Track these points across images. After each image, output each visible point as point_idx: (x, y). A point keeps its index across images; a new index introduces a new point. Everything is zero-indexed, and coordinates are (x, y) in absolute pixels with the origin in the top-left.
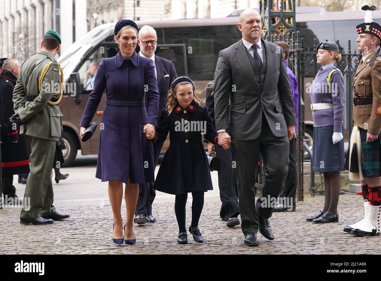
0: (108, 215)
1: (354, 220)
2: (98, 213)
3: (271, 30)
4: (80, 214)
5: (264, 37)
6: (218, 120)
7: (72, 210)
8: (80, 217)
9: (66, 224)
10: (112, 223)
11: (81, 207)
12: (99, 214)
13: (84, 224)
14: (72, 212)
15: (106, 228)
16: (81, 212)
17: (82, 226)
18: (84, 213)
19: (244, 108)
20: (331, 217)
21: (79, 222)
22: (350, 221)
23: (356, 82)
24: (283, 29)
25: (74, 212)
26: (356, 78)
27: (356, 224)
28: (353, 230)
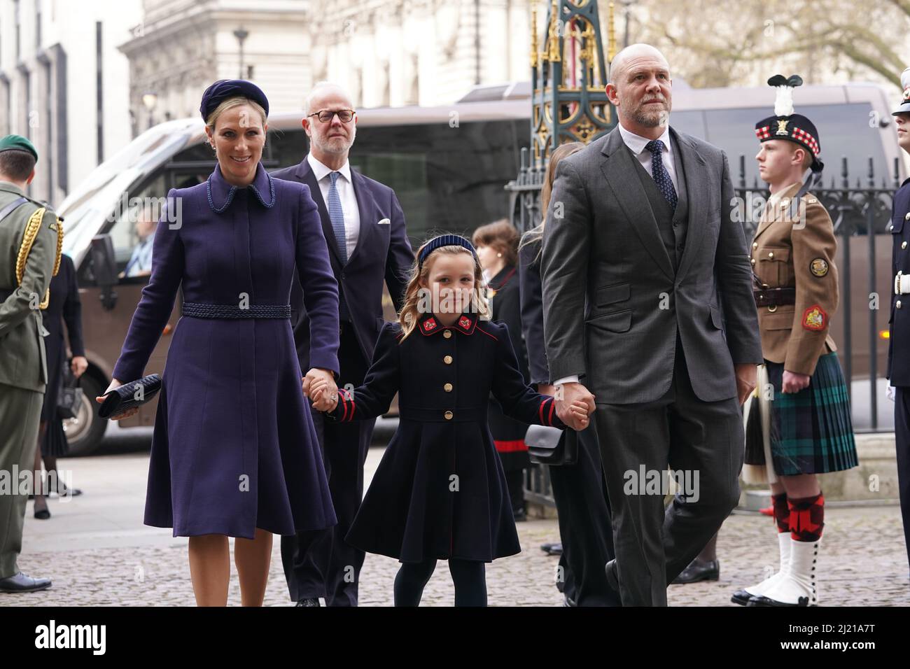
0: (180, 568)
1: (755, 576)
2: (157, 565)
3: (559, 131)
4: (115, 566)
5: (543, 151)
6: (557, 351)
7: (96, 557)
8: (115, 574)
9: (80, 590)
10: (189, 588)
11: (117, 550)
12: (160, 566)
13: (124, 591)
14: (95, 562)
15: (176, 598)
16: (117, 562)
17: (120, 594)
18: (124, 565)
19: (626, 316)
20: (703, 569)
21: (112, 585)
22: (747, 578)
23: (757, 254)
24: (587, 131)
25: (100, 561)
26: (755, 244)
27: (760, 584)
28: (751, 599)
